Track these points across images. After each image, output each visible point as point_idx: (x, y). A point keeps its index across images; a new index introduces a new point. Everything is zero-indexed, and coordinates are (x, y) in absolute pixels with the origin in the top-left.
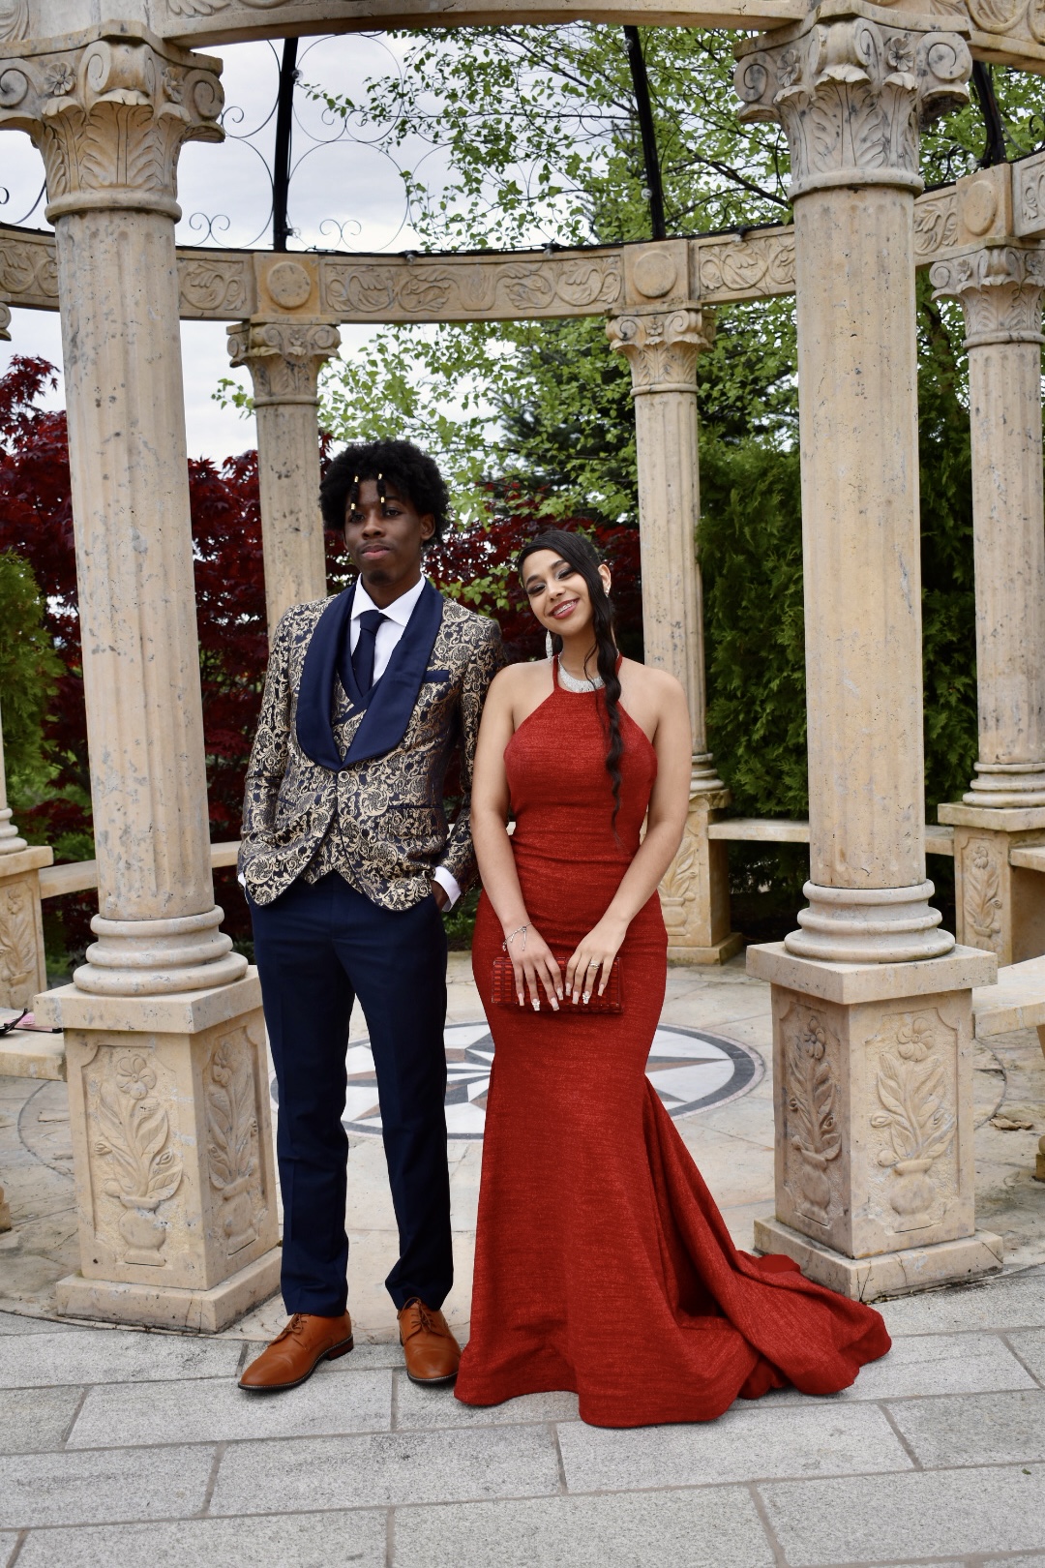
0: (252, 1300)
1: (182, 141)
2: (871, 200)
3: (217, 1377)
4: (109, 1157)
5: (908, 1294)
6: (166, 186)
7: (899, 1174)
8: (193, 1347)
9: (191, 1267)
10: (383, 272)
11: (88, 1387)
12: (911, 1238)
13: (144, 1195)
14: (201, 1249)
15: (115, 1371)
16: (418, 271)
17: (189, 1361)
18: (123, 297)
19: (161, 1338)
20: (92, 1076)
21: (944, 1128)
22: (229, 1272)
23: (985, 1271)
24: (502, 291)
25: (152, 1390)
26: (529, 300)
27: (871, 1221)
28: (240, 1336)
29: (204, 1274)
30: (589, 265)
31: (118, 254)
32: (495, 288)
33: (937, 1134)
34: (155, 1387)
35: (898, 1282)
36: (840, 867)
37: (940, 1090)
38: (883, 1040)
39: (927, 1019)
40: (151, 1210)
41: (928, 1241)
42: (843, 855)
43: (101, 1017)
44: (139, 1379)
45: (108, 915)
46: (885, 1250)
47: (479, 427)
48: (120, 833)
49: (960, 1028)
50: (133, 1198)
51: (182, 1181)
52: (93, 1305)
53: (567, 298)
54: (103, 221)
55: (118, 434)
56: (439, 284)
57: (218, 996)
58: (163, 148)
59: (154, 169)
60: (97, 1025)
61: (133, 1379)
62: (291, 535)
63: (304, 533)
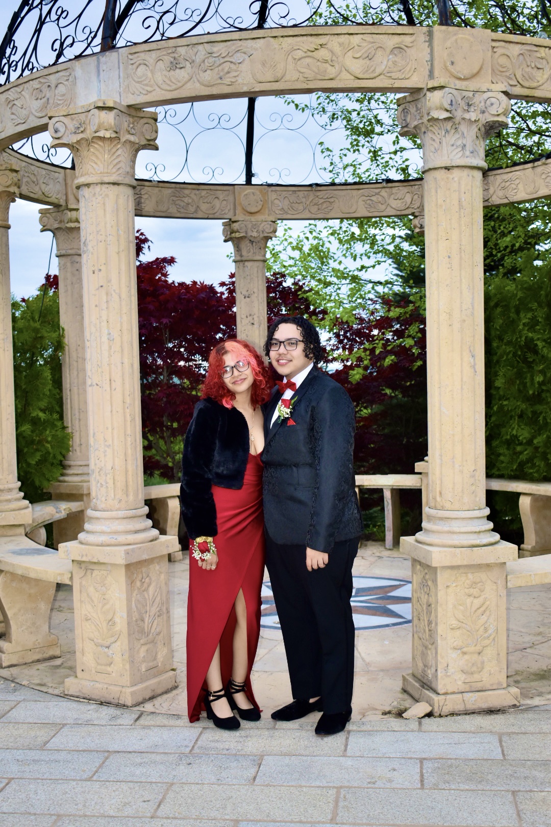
0: (153, 694)
1: (137, 151)
2: (456, 173)
3: (123, 725)
4: (90, 621)
5: (466, 714)
6: (128, 172)
7: (464, 653)
8: (118, 712)
9: (121, 675)
10: (301, 194)
11: (64, 725)
12: (471, 686)
13: (103, 640)
14: (128, 667)
15: (79, 719)
16: (319, 193)
17: (114, 718)
18: (106, 223)
19: (106, 707)
20: (84, 583)
21: (490, 632)
22: (142, 681)
23: (510, 706)
24: (361, 203)
25: (91, 728)
26: (375, 207)
27: (449, 676)
28: (142, 709)
29: (129, 679)
30: (406, 190)
31: (104, 204)
32: (357, 202)
33: (486, 635)
34: (93, 727)
35: (460, 707)
36: (438, 499)
37: (488, 613)
38: (456, 586)
39: (482, 576)
40: (106, 647)
41: (480, 689)
42: (441, 493)
43: (86, 555)
44: (88, 723)
45: (93, 508)
46: (456, 691)
47: (364, 270)
48: (98, 470)
49: (499, 582)
50: (99, 641)
51: (120, 634)
52: (80, 691)
53: (394, 206)
54: (98, 188)
55: (102, 286)
56: (329, 200)
57: (140, 548)
58: (126, 156)
59: (122, 165)
60: (84, 559)
61: (85, 723)
62: (250, 327)
63: (256, 326)
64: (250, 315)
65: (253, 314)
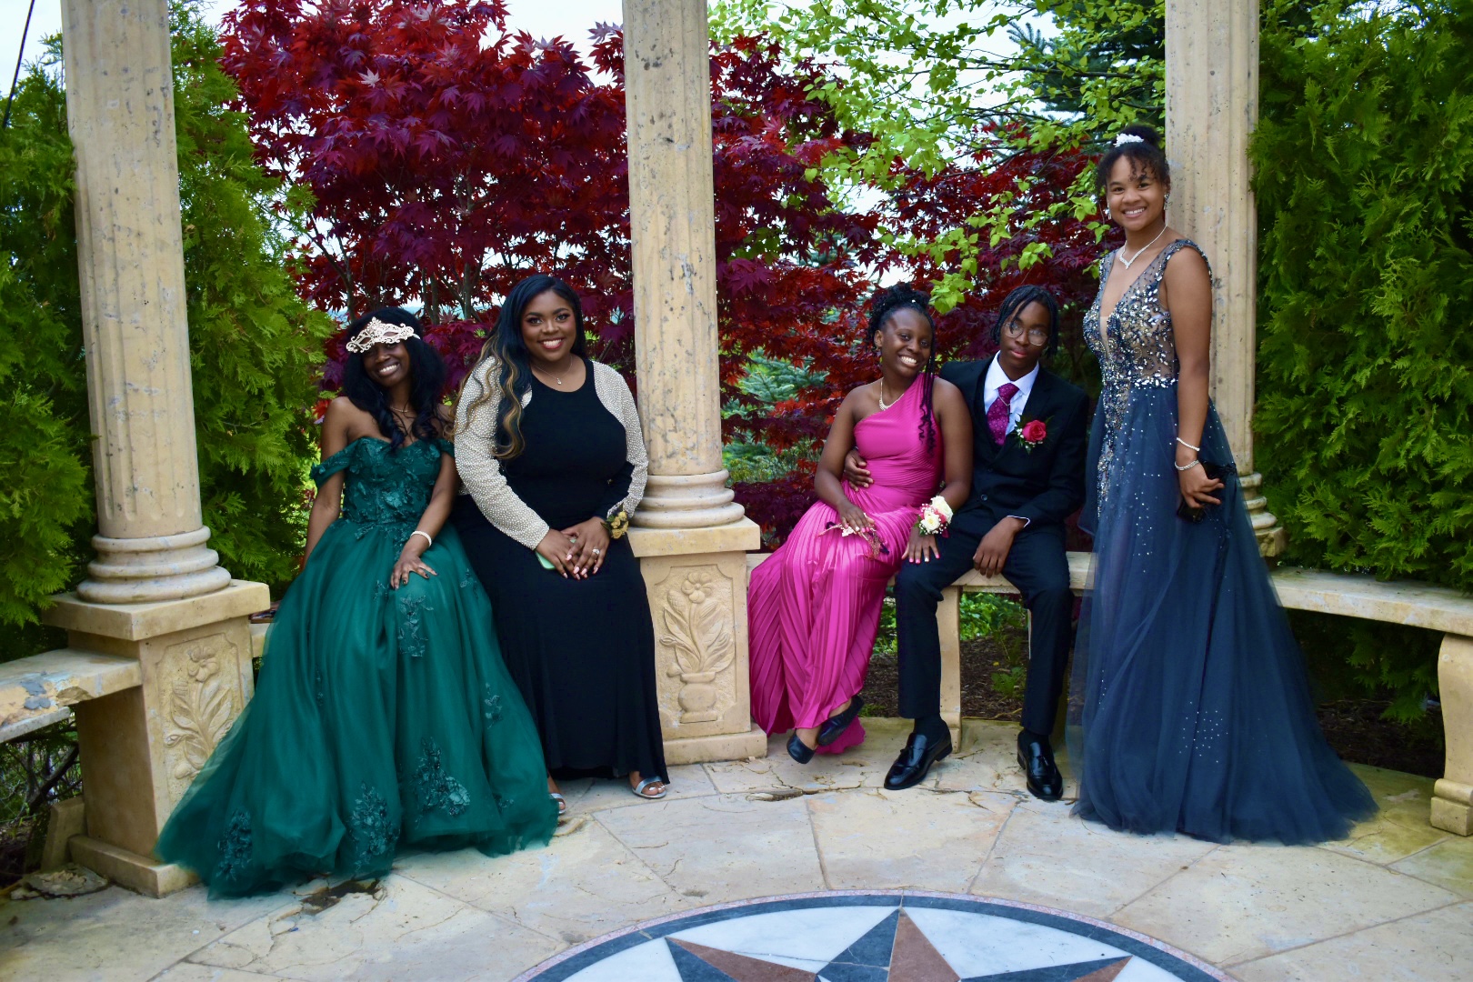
62: (662, 149)
63: (676, 147)
64: (662, 116)
65: (668, 114)
